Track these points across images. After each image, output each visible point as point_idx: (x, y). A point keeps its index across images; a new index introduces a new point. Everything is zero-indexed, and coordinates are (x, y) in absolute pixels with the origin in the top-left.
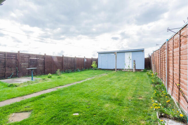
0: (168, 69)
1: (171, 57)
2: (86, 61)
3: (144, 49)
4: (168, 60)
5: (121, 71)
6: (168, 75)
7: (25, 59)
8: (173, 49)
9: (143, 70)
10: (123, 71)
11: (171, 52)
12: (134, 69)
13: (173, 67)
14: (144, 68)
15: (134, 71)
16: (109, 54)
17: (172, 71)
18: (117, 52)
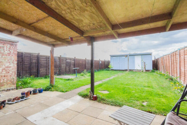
0: (180, 68)
1: (182, 60)
2: (101, 63)
3: (152, 53)
4: (180, 62)
5: (132, 71)
6: (180, 72)
7: (64, 61)
8: (184, 55)
9: (151, 71)
10: (134, 71)
11: (182, 57)
12: (144, 69)
13: (185, 66)
14: (152, 69)
15: (144, 71)
16: (120, 57)
17: (184, 69)
18: (129, 55)
